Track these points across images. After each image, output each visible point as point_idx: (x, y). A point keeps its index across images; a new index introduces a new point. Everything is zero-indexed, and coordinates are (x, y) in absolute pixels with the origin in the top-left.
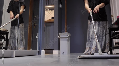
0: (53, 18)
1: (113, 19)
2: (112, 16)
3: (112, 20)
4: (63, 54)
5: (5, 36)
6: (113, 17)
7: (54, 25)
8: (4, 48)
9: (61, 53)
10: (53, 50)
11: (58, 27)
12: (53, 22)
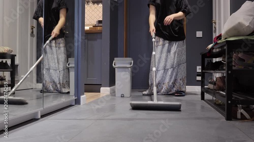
0: (100, 22)
1: (215, 27)
2: (214, 21)
3: (214, 29)
4: (122, 96)
5: (9, 62)
6: (215, 23)
7: (101, 38)
8: (9, 85)
9: (118, 94)
11: (110, 43)
12: (100, 33)
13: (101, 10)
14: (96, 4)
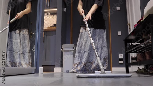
0: (55, 25)
1: (130, 28)
2: (129, 24)
3: (129, 29)
4: (68, 72)
6: (129, 25)
7: (56, 34)
10: (54, 66)
11: (62, 37)
12: (55, 31)
13: (56, 19)
14: (52, 15)
